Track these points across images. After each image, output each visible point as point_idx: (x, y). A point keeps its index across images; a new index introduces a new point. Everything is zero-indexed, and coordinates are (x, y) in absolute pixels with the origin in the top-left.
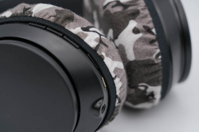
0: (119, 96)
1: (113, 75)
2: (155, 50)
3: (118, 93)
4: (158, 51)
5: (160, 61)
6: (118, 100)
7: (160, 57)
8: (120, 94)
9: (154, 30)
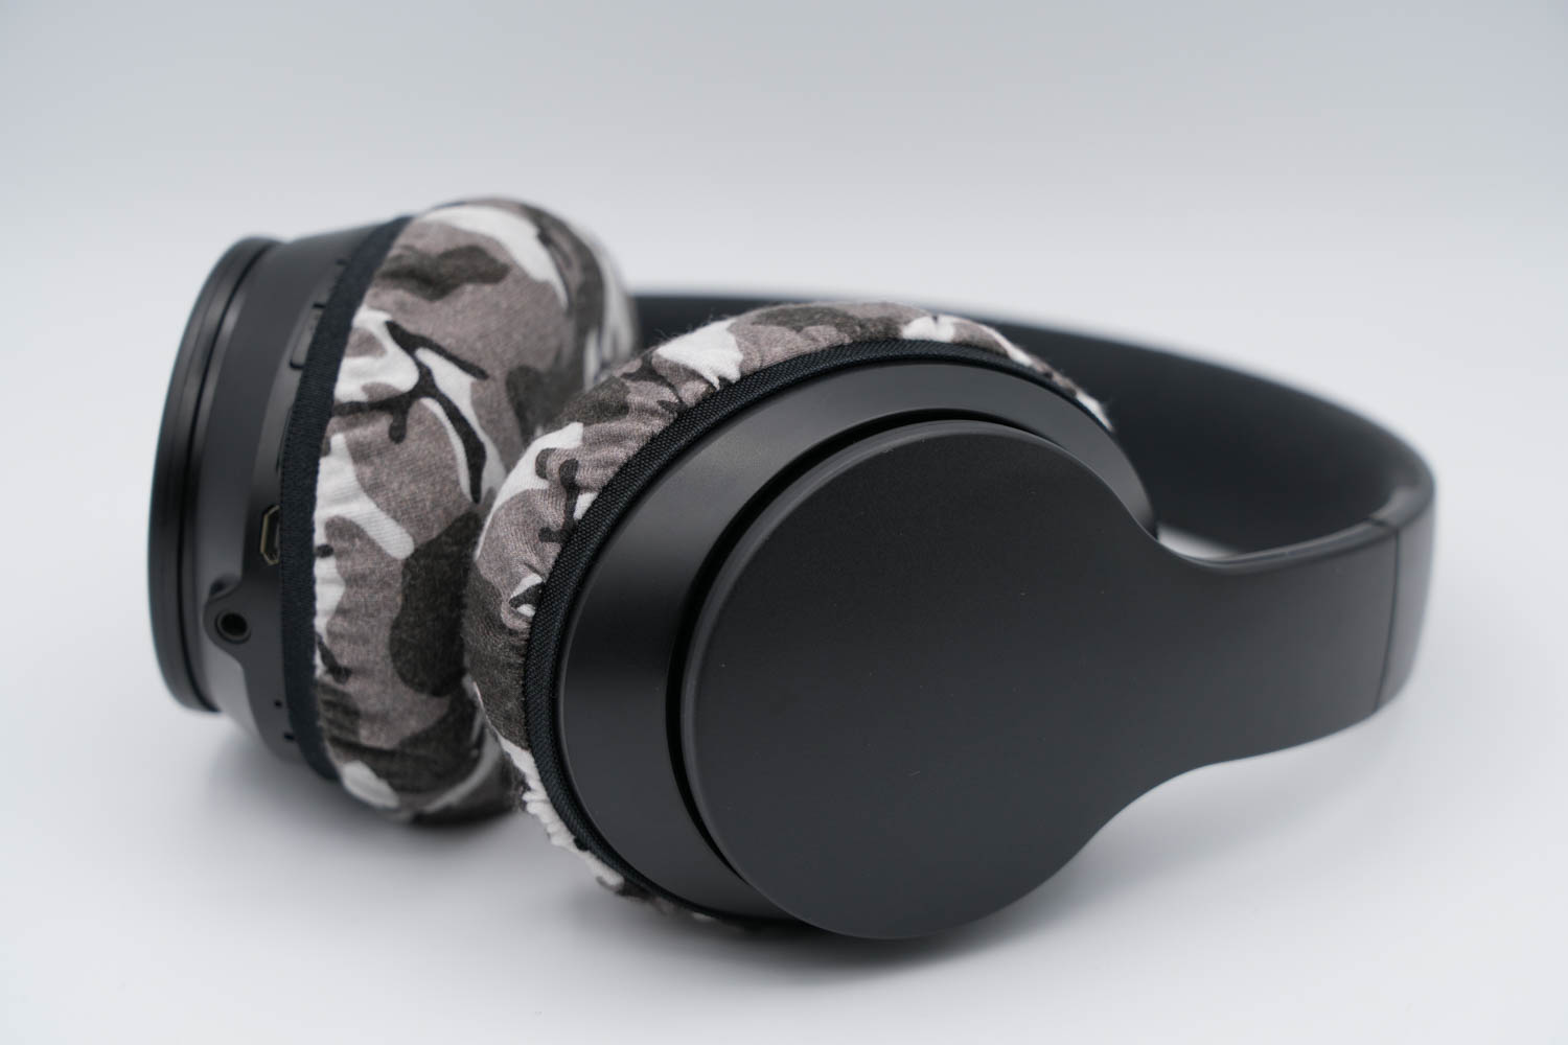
0: (326, 640)
1: (320, 538)
2: (522, 569)
3: (320, 623)
4: (532, 580)
5: (521, 625)
6: (324, 657)
7: (527, 610)
8: (330, 633)
9: (584, 501)
